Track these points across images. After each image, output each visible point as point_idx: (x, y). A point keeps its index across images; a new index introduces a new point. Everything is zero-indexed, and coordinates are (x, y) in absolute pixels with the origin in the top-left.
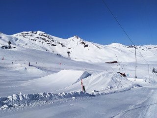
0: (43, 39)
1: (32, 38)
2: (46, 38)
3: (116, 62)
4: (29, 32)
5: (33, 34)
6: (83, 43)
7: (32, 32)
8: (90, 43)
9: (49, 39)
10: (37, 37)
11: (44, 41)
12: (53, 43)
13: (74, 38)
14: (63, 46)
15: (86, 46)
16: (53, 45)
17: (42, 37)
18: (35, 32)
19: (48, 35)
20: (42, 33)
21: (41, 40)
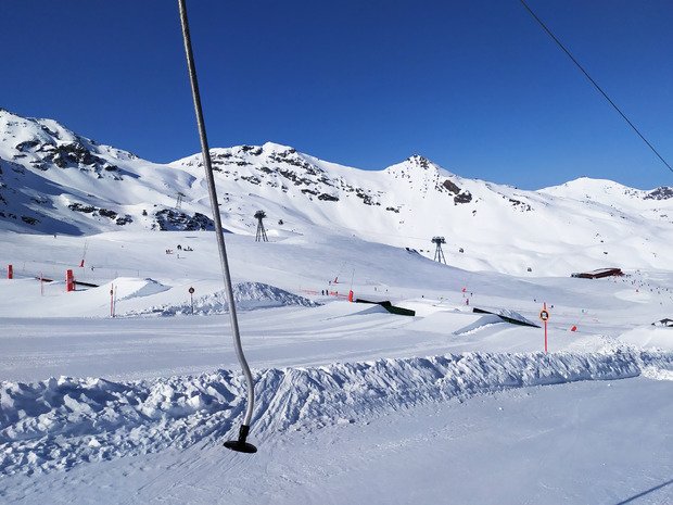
0: (286, 174)
1: (246, 171)
2: (300, 172)
3: (616, 272)
4: (234, 150)
5: (249, 158)
6: (449, 186)
7: (245, 149)
8: (481, 183)
9: (311, 172)
10: (267, 170)
11: (290, 183)
12: (324, 189)
13: (411, 166)
14: (367, 200)
15: (464, 199)
16: (325, 197)
17: (284, 166)
18: (256, 148)
19: (304, 158)
20: (282, 149)
21: (281, 180)
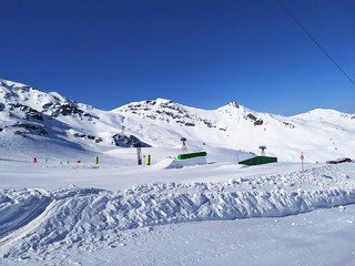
0: (168, 114)
1: (149, 113)
2: (175, 112)
3: (349, 160)
4: (142, 103)
5: (149, 106)
6: (251, 116)
7: (148, 102)
8: (267, 115)
9: (181, 112)
10: (159, 112)
11: (170, 118)
12: (188, 121)
13: (231, 107)
14: (209, 125)
15: (259, 123)
16: (188, 124)
17: (167, 110)
18: (153, 101)
19: (176, 105)
20: (166, 101)
21: (166, 116)
